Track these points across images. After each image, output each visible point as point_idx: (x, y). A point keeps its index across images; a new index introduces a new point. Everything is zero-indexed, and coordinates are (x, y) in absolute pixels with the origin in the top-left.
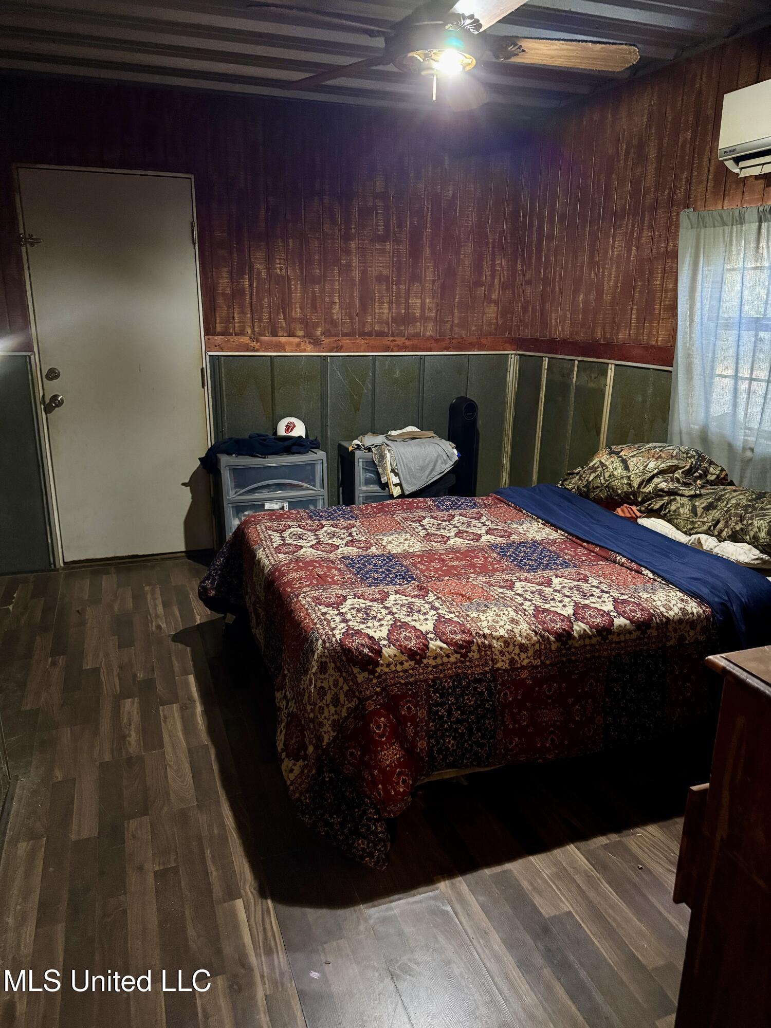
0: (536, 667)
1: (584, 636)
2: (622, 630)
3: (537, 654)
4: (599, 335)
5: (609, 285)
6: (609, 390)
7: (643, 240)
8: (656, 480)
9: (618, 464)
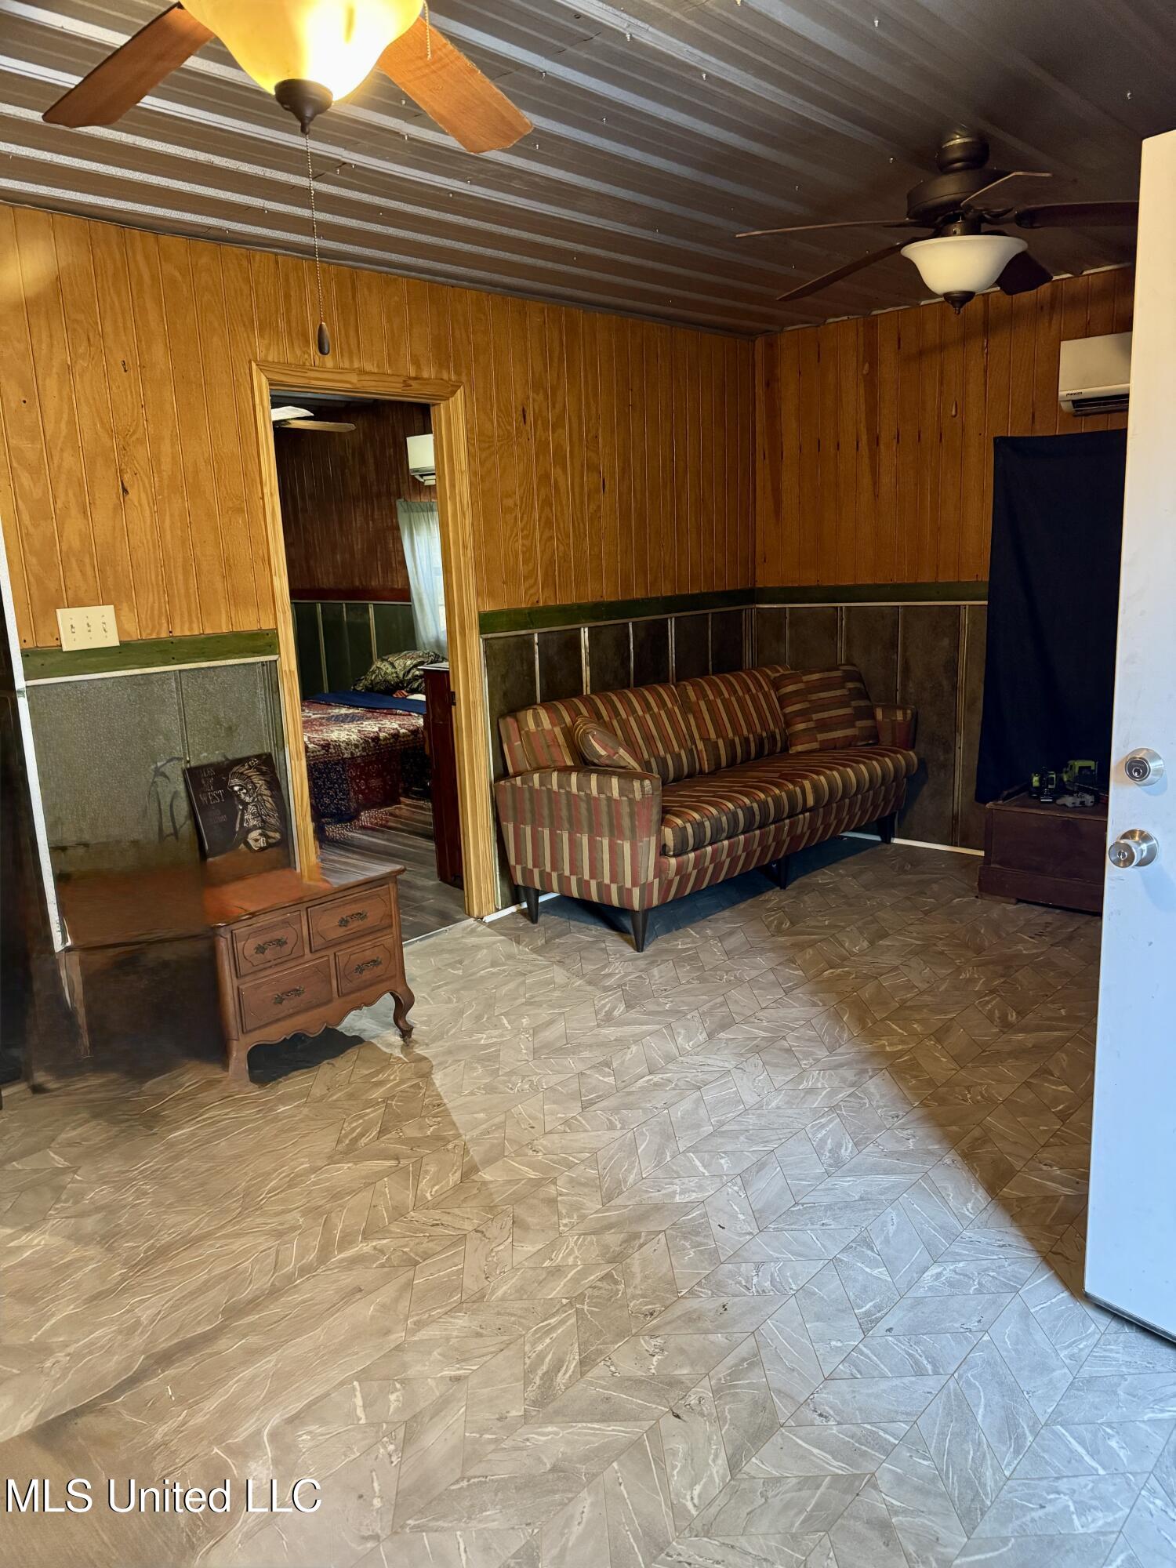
0: (364, 756)
1: (385, 739)
2: (405, 735)
3: (364, 749)
4: (357, 583)
5: (358, 547)
6: (372, 623)
7: (376, 517)
8: (412, 671)
9: (388, 666)
